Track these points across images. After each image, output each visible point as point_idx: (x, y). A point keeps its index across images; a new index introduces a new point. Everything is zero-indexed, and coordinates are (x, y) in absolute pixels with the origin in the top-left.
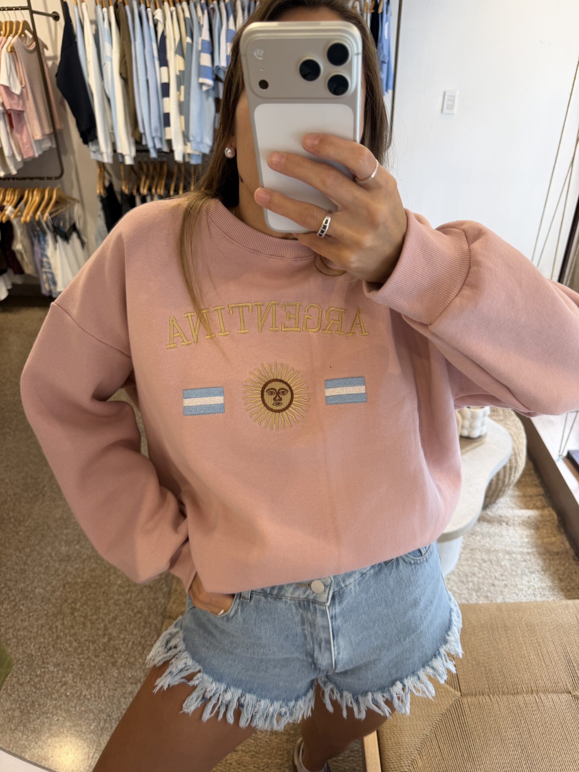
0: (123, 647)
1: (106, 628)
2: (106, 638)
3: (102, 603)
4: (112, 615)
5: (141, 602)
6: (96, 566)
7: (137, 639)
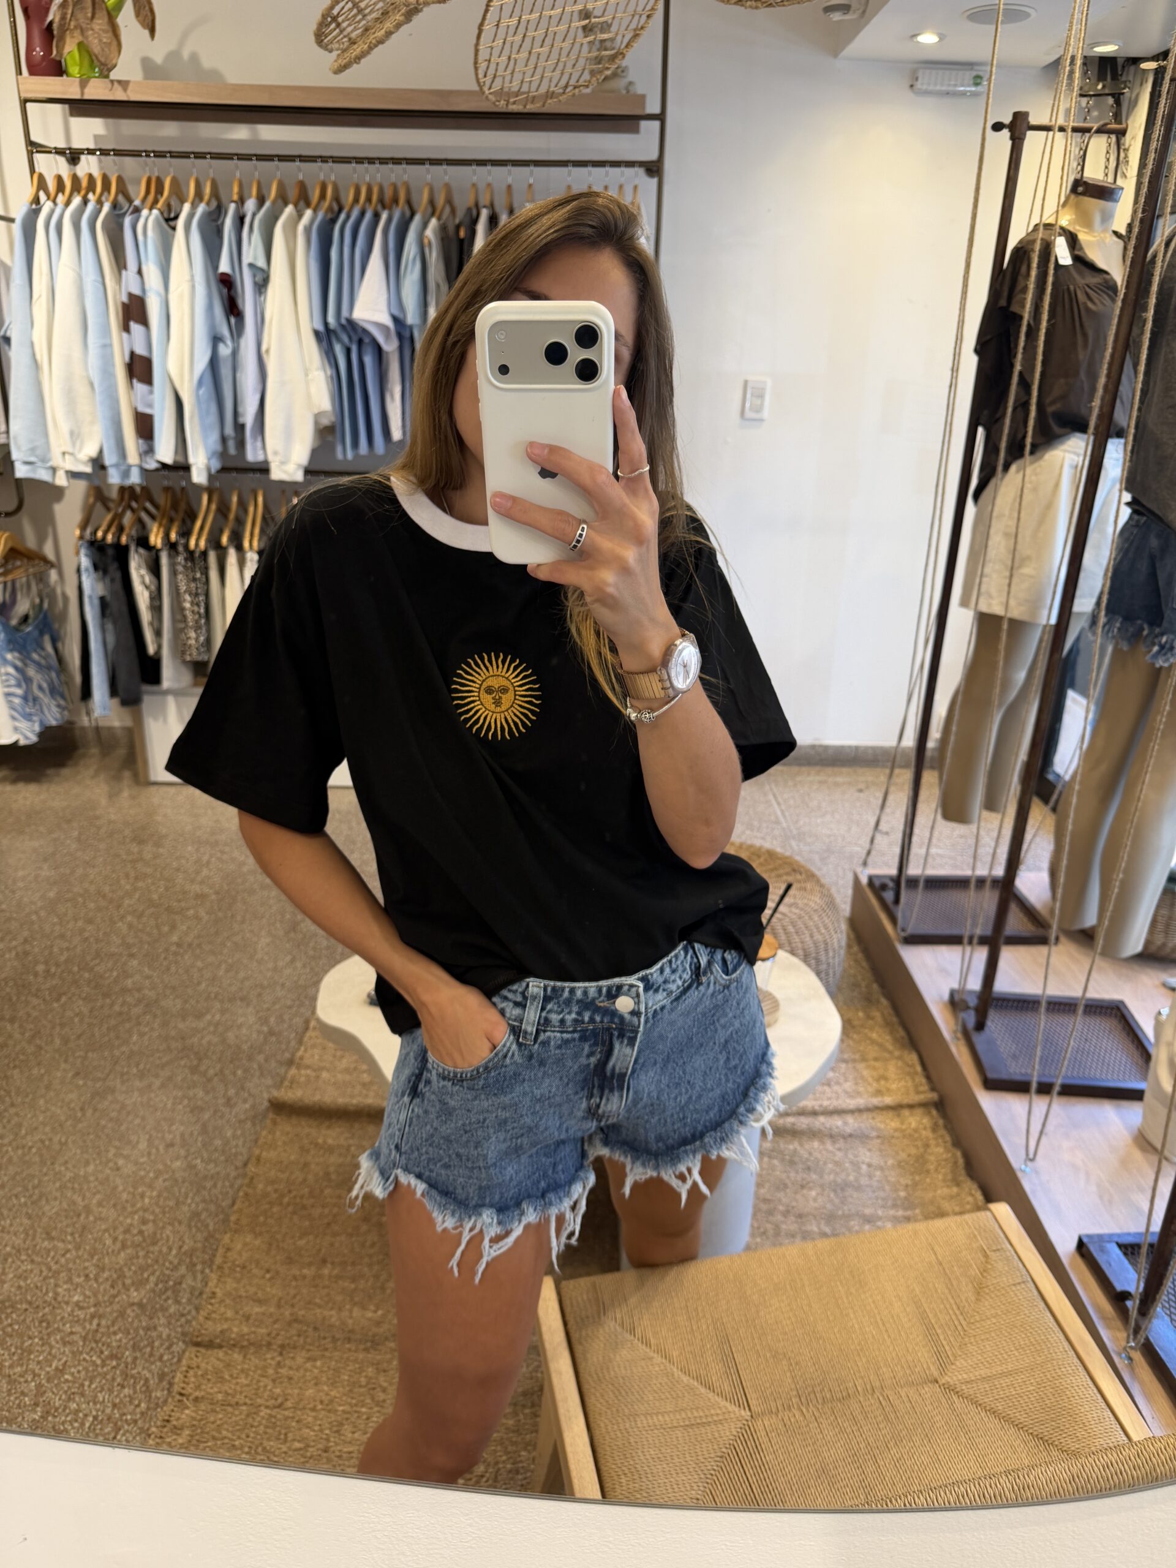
0: (73, 1428)
1: (40, 1391)
2: (39, 1409)
3: (36, 1340)
4: (54, 1366)
5: (118, 1337)
6: (29, 1267)
7: (103, 1411)
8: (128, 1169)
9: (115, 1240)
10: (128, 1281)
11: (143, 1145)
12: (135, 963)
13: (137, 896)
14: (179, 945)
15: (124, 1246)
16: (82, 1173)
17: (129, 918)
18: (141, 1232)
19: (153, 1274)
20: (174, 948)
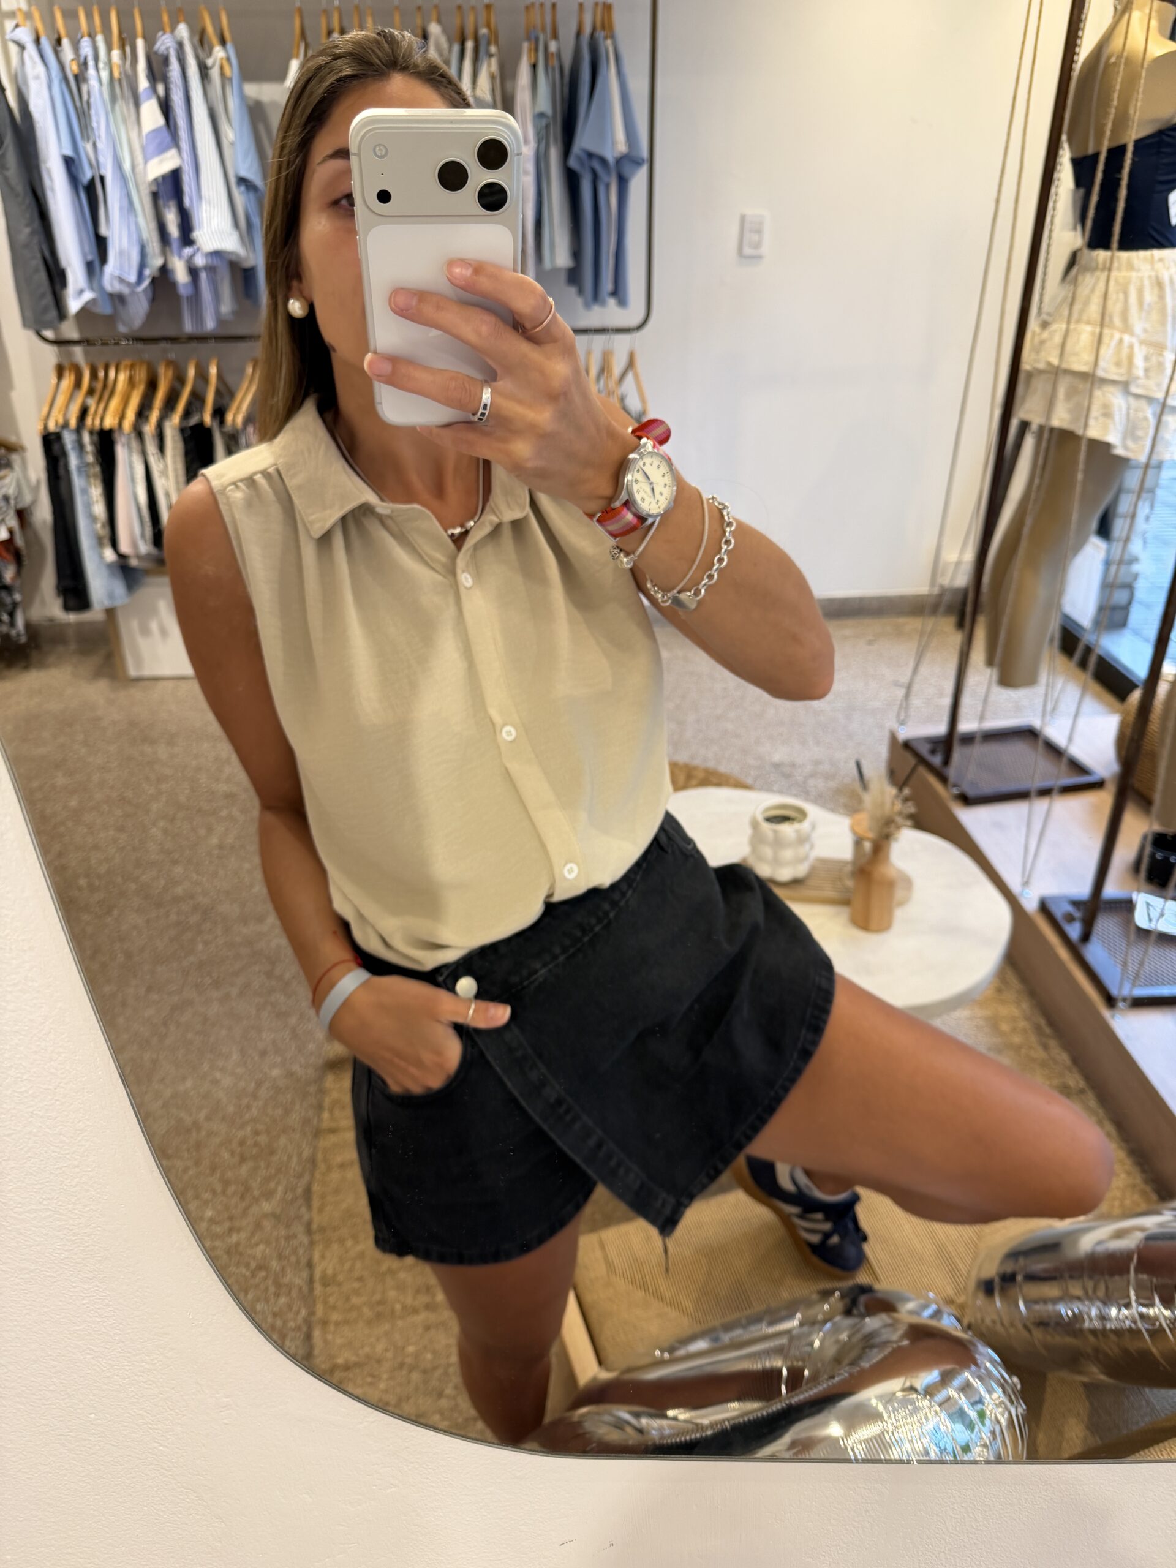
8: (227, 1081)
9: (232, 1153)
10: (256, 1193)
11: (235, 1056)
12: (179, 870)
13: (164, 799)
14: (220, 847)
15: (243, 1159)
16: (181, 1088)
17: (162, 824)
18: (256, 1144)
19: (278, 1183)
20: (216, 852)
